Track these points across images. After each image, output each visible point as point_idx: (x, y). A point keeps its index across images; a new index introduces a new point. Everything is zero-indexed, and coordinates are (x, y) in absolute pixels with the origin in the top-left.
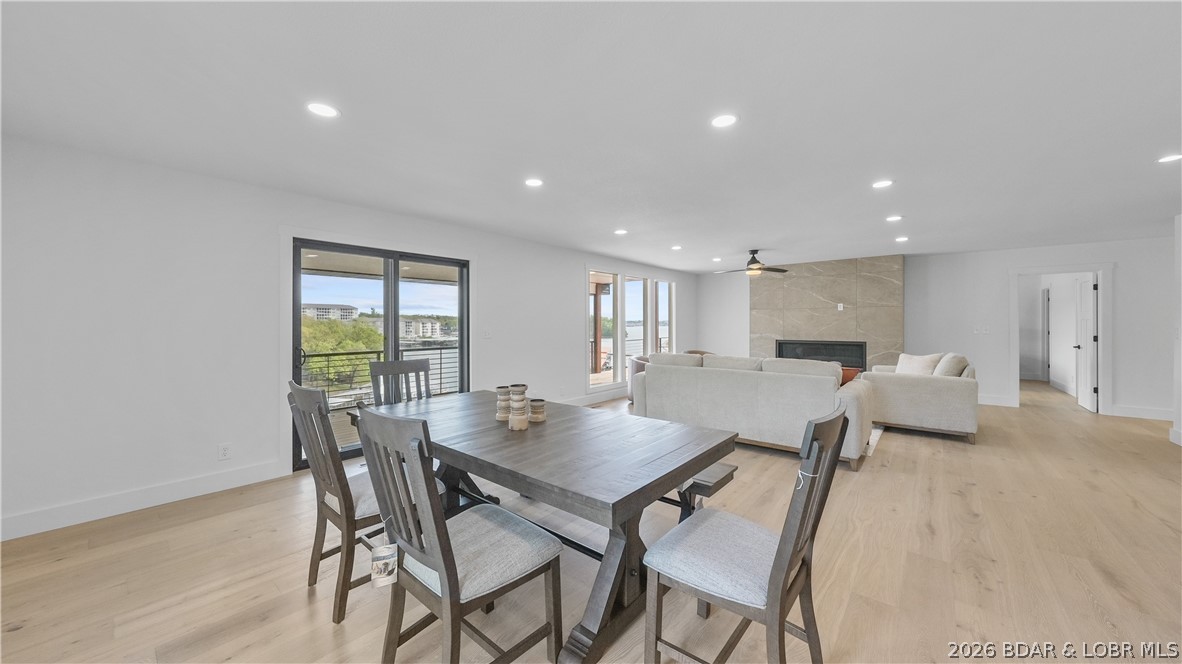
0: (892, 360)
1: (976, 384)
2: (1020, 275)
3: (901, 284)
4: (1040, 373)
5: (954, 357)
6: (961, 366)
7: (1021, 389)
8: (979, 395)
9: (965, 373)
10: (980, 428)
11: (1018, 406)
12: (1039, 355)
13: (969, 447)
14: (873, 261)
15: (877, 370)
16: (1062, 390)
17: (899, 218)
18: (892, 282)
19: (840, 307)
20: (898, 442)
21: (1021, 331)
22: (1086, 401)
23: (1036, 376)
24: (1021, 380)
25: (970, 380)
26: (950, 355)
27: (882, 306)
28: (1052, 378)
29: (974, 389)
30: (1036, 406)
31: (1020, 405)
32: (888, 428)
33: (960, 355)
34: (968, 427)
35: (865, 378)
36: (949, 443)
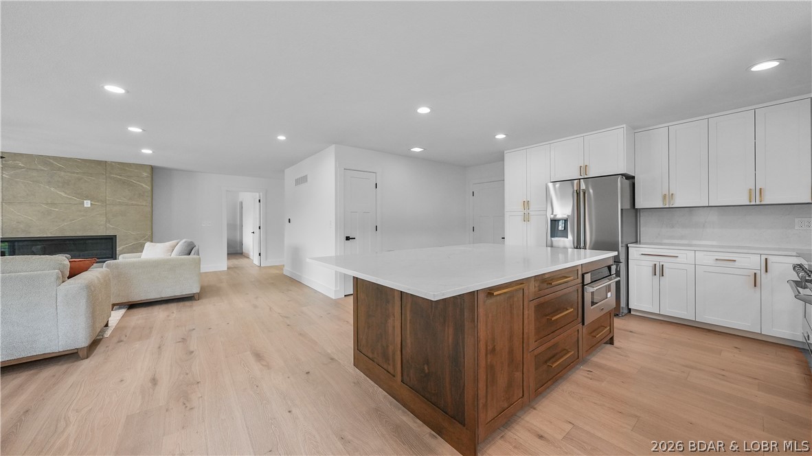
0: (139, 248)
1: (200, 259)
2: (227, 191)
3: (149, 188)
4: (239, 249)
5: (185, 242)
6: (190, 248)
7: (228, 259)
8: (201, 266)
9: (193, 252)
10: (202, 288)
11: (226, 269)
12: (238, 238)
13: (195, 303)
14: (123, 166)
15: (123, 258)
16: (248, 257)
17: (141, 130)
18: (142, 186)
19: (87, 204)
20: (140, 315)
21: (228, 225)
22: (256, 261)
23: (235, 251)
24: (228, 254)
25: (196, 256)
26: (184, 240)
27: (132, 205)
28: (244, 251)
29: (198, 262)
30: (235, 268)
31: (228, 268)
32: (132, 306)
33: (190, 240)
34: (194, 289)
35: (108, 266)
36: (181, 304)
